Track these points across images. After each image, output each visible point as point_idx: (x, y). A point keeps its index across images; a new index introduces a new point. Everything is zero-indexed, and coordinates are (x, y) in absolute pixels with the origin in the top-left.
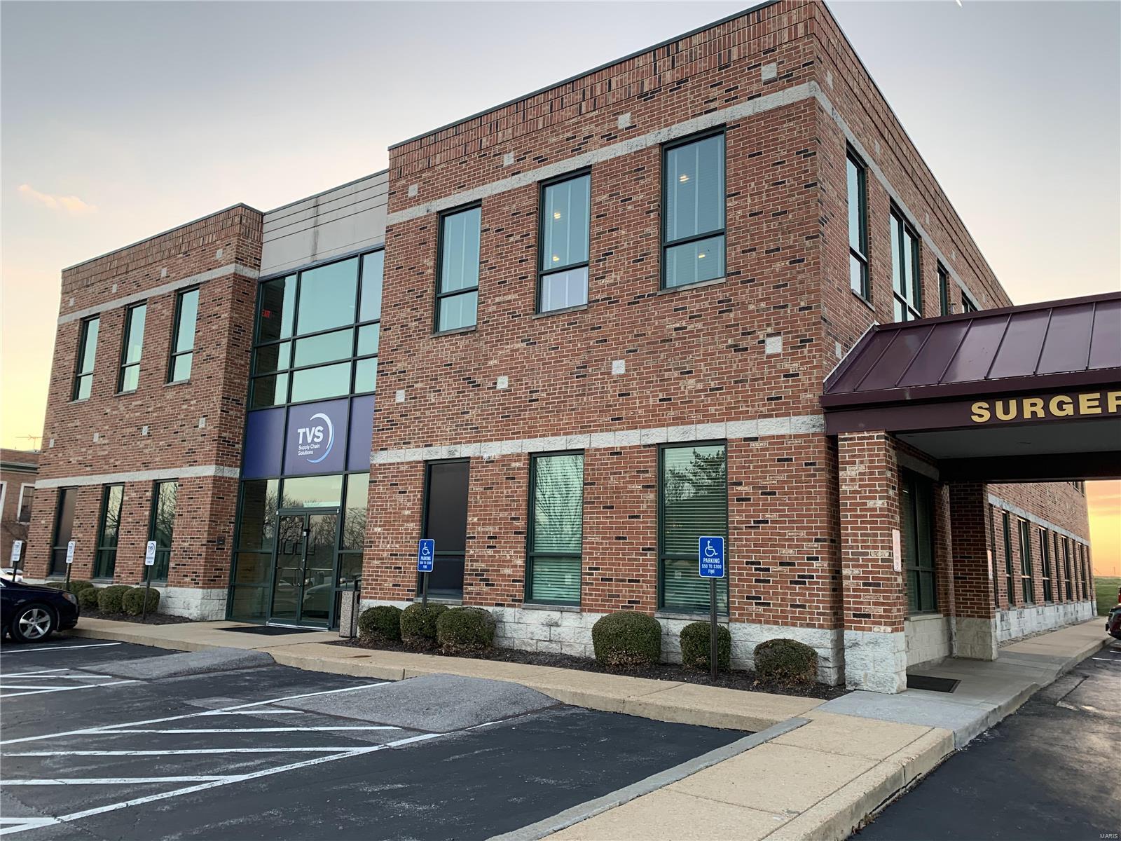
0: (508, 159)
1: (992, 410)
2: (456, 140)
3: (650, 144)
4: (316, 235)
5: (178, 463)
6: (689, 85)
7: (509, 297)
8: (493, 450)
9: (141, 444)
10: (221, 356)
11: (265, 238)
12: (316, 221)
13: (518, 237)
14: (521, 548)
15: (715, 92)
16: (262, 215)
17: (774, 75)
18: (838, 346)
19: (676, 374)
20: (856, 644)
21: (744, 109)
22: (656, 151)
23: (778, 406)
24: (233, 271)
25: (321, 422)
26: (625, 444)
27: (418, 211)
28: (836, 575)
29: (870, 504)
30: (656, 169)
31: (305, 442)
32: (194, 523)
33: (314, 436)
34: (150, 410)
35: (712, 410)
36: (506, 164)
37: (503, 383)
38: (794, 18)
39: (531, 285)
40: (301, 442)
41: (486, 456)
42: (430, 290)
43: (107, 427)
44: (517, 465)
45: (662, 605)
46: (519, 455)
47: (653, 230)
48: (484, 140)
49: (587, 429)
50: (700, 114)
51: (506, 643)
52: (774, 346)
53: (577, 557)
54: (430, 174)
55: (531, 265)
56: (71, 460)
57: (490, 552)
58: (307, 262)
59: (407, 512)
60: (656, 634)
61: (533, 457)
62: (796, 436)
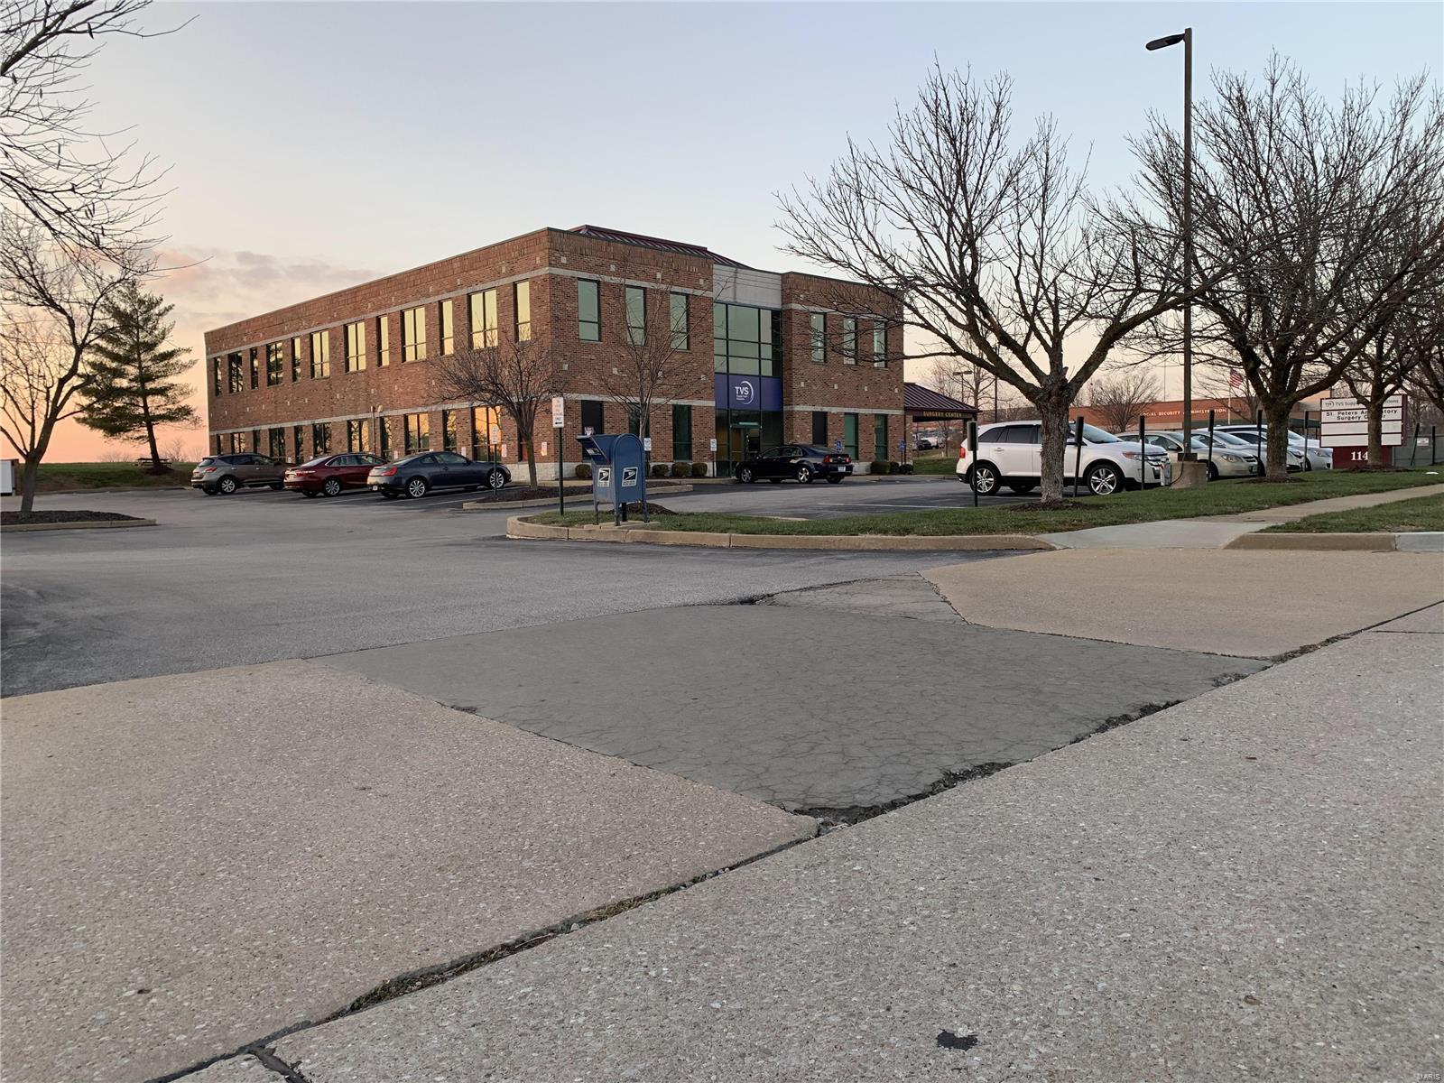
2: (817, 284)
4: (735, 288)
5: (690, 397)
7: (836, 355)
8: (834, 410)
9: (659, 382)
12: (735, 281)
13: (839, 334)
14: (844, 444)
19: (878, 394)
23: (897, 407)
25: (746, 385)
27: (804, 307)
31: (740, 394)
32: (706, 430)
33: (744, 391)
34: (662, 362)
35: (885, 406)
36: (834, 303)
37: (836, 386)
39: (843, 353)
40: (737, 393)
41: (832, 412)
42: (810, 344)
43: (624, 366)
44: (842, 416)
46: (842, 413)
48: (827, 289)
53: (856, 446)
54: (808, 293)
55: (842, 346)
56: (591, 382)
58: (732, 300)
59: (808, 430)
61: (845, 414)
62: (900, 415)
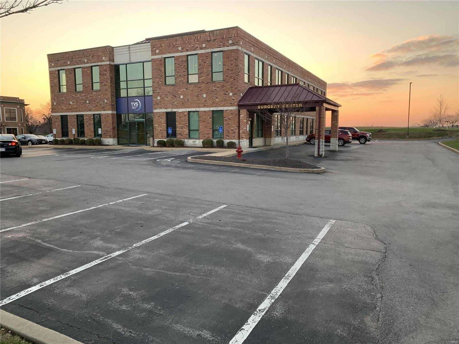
0: (180, 49)
1: (260, 107)
2: (167, 42)
3: (209, 52)
4: (130, 55)
5: (100, 110)
6: (216, 41)
7: (182, 79)
8: (180, 110)
9: (87, 105)
10: (109, 85)
11: (115, 54)
12: (130, 52)
13: (183, 66)
14: (188, 129)
15: (221, 44)
16: (113, 48)
17: (231, 43)
18: (241, 94)
19: (215, 98)
20: (241, 142)
21: (226, 48)
22: (210, 53)
23: (231, 105)
24: (109, 63)
25: (137, 101)
26: (206, 110)
27: (159, 56)
28: (239, 132)
29: (244, 121)
30: (210, 57)
31: (133, 106)
32: (108, 124)
33: (136, 104)
34: (88, 97)
35: (221, 105)
36: (179, 50)
37: (182, 97)
38: (235, 32)
39: (186, 77)
40: (132, 106)
41: (179, 111)
42: (164, 75)
43: (74, 100)
44: (186, 113)
45: (213, 138)
46: (186, 111)
47: (210, 70)
48: (174, 43)
49: (199, 107)
50: (218, 48)
51: (186, 145)
52: (231, 94)
53: (199, 130)
54: (161, 48)
55: (186, 73)
56: (63, 108)
57: (182, 130)
58: (128, 62)
59: (163, 122)
60: (212, 142)
61: (189, 112)
62: (234, 110)
